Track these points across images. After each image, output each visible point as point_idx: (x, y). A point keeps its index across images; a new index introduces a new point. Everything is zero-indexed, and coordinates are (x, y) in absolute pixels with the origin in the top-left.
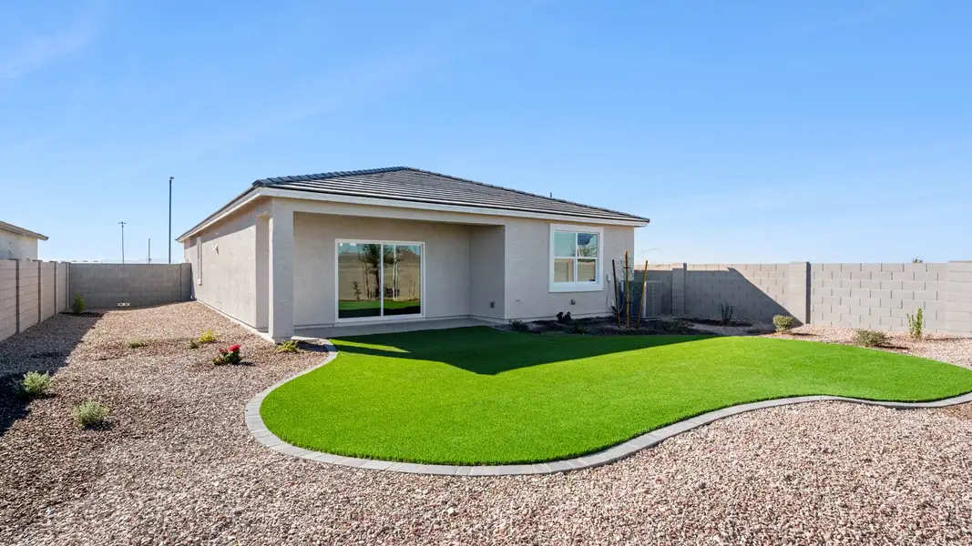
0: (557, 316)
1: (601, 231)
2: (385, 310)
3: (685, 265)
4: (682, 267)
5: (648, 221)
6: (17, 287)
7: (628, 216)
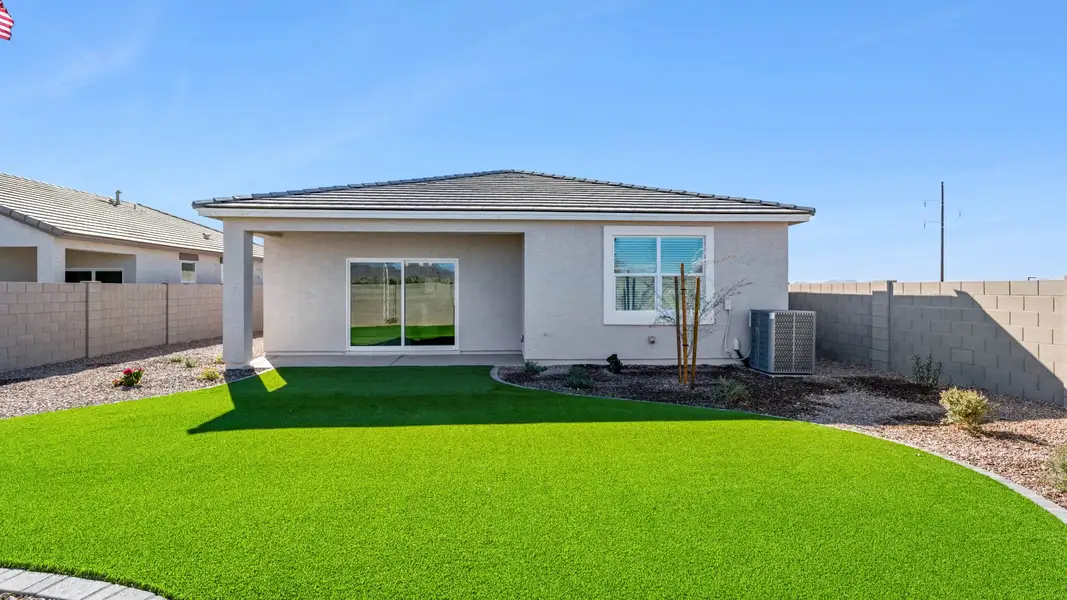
0: (609, 359)
1: (709, 233)
2: (406, 339)
3: (890, 284)
4: (885, 288)
5: (812, 212)
6: (167, 306)
7: (778, 206)
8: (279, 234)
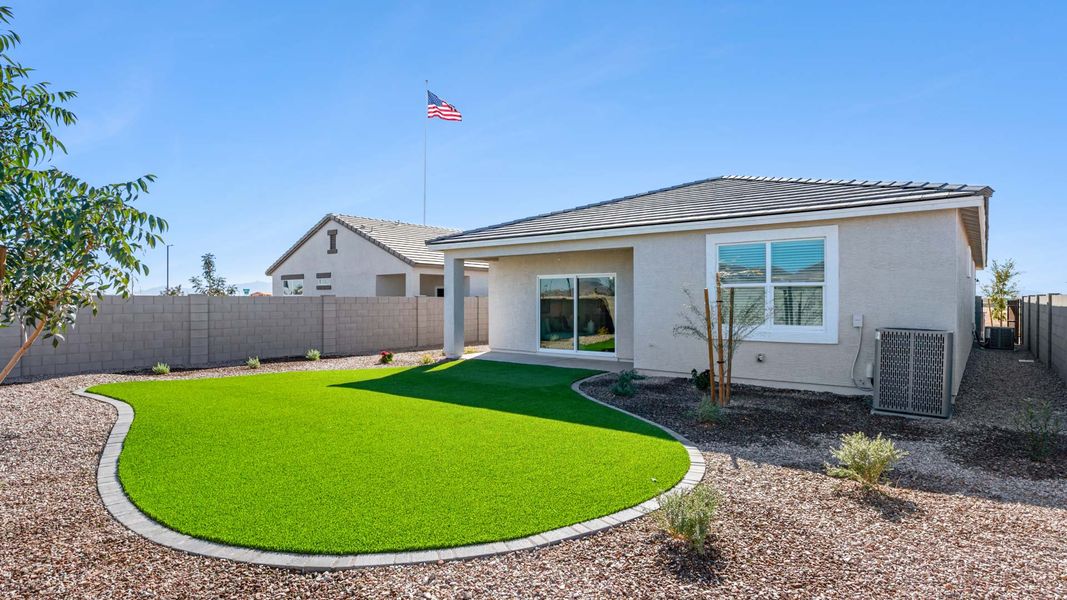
2: (578, 344)
8: (495, 259)
